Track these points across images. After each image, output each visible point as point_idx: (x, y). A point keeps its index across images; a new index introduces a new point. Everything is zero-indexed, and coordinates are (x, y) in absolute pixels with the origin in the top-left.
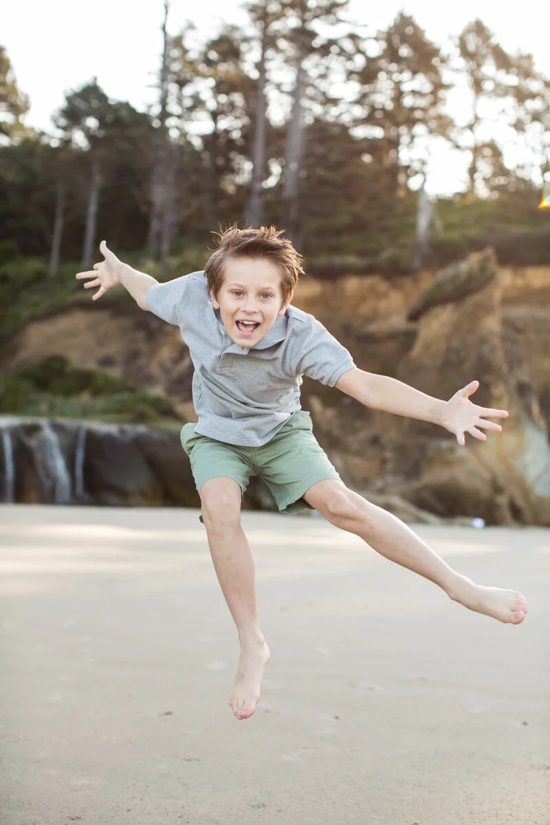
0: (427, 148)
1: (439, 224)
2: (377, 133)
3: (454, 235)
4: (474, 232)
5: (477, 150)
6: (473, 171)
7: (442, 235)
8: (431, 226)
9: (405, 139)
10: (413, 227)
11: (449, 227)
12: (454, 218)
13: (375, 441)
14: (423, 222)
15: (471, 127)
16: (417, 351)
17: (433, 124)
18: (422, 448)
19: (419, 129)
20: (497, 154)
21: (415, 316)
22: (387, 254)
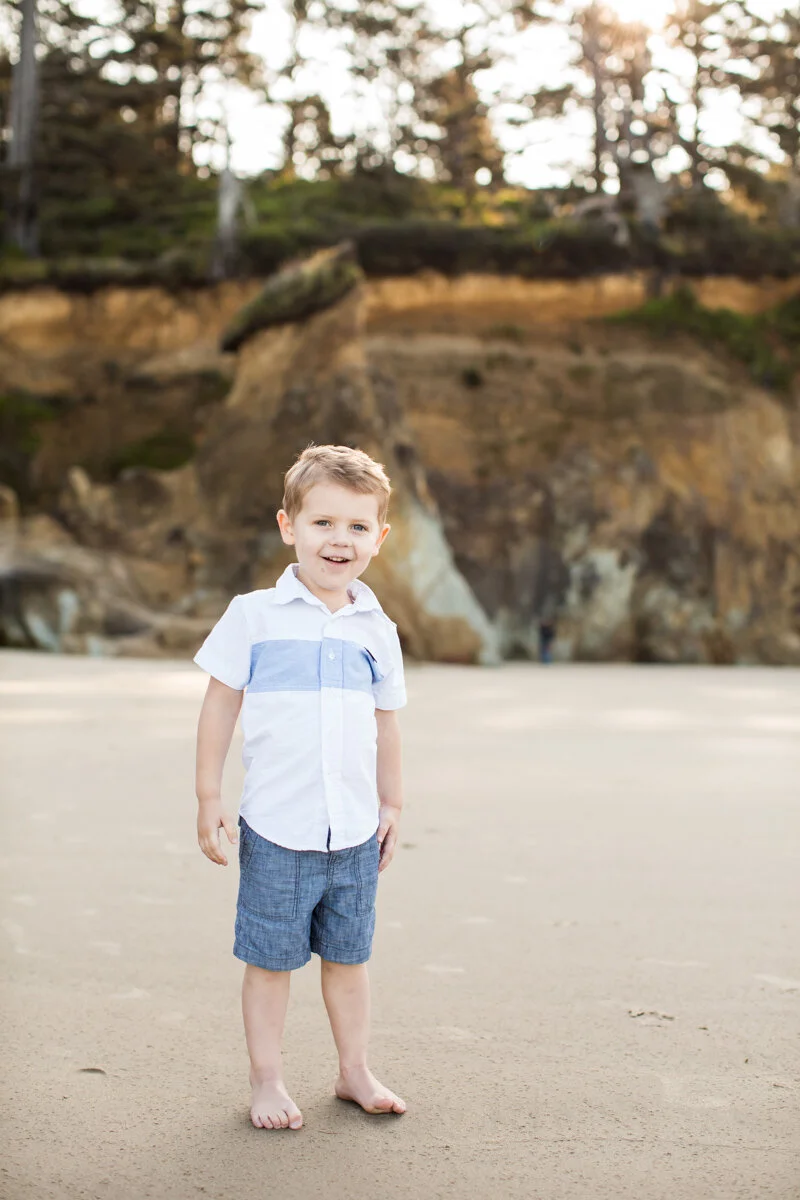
0: (220, 102)
1: (251, 212)
2: (147, 74)
3: (274, 229)
4: (303, 225)
5: (295, 106)
6: (290, 140)
7: (255, 227)
8: (240, 213)
9: (188, 87)
10: (212, 215)
11: (265, 217)
12: (271, 205)
13: (176, 536)
14: (227, 207)
15: (288, 71)
16: (235, 399)
17: (231, 66)
18: (253, 547)
19: (209, 73)
20: (323, 115)
21: (233, 344)
22: (170, 257)
